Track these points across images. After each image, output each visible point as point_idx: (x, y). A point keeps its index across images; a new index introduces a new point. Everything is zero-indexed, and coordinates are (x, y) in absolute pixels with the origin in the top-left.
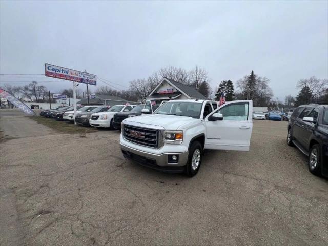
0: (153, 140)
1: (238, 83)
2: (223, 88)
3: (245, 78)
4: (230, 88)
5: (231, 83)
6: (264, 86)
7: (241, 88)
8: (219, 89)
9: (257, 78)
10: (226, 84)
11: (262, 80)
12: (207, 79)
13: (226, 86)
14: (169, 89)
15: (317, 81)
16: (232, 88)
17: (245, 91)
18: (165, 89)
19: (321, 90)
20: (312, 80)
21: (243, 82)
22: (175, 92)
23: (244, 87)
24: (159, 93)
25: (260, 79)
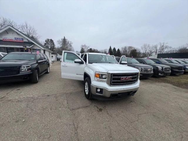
1: (58, 42)
2: (48, 43)
3: (62, 40)
4: (52, 44)
5: (53, 41)
6: (71, 46)
8: (45, 44)
9: (67, 41)
11: (70, 43)
13: (49, 42)
14: (18, 38)
15: (86, 46)
16: (54, 44)
17: (62, 47)
18: (10, 37)
19: (87, 50)
20: (85, 46)
21: (61, 42)
22: (25, 42)
23: (62, 44)
24: (2, 39)
25: (69, 41)
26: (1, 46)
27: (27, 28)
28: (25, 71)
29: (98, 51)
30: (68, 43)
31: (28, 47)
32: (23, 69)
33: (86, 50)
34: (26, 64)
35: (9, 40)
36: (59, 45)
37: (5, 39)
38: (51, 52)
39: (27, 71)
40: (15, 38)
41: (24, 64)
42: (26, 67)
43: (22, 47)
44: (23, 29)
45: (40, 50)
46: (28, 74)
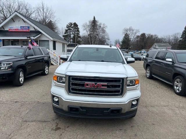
0: (117, 89)
1: (84, 26)
2: (69, 29)
3: (90, 22)
4: (76, 30)
5: (77, 26)
6: (104, 31)
7: (87, 31)
8: (66, 31)
9: (98, 24)
10: (73, 26)
11: (102, 26)
12: (56, 18)
13: (72, 28)
14: (23, 27)
15: (133, 30)
16: (78, 31)
17: (90, 34)
18: (16, 26)
19: (135, 37)
20: (130, 29)
21: (88, 26)
22: (31, 31)
23: (89, 30)
24: (8, 30)
25: (100, 24)
26: (1, 38)
27: (43, 10)
28: (5, 69)
29: (159, 37)
30: (100, 27)
31: (32, 38)
32: (3, 67)
33: (132, 37)
34: (7, 61)
35: (15, 31)
36: (85, 31)
37: (11, 29)
38: (67, 44)
39: (7, 69)
40: (21, 27)
41: (5, 61)
42: (6, 65)
43: (25, 38)
44: (38, 13)
45: (48, 41)
46: (7, 74)
